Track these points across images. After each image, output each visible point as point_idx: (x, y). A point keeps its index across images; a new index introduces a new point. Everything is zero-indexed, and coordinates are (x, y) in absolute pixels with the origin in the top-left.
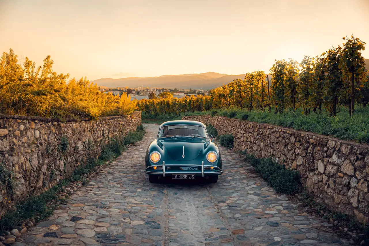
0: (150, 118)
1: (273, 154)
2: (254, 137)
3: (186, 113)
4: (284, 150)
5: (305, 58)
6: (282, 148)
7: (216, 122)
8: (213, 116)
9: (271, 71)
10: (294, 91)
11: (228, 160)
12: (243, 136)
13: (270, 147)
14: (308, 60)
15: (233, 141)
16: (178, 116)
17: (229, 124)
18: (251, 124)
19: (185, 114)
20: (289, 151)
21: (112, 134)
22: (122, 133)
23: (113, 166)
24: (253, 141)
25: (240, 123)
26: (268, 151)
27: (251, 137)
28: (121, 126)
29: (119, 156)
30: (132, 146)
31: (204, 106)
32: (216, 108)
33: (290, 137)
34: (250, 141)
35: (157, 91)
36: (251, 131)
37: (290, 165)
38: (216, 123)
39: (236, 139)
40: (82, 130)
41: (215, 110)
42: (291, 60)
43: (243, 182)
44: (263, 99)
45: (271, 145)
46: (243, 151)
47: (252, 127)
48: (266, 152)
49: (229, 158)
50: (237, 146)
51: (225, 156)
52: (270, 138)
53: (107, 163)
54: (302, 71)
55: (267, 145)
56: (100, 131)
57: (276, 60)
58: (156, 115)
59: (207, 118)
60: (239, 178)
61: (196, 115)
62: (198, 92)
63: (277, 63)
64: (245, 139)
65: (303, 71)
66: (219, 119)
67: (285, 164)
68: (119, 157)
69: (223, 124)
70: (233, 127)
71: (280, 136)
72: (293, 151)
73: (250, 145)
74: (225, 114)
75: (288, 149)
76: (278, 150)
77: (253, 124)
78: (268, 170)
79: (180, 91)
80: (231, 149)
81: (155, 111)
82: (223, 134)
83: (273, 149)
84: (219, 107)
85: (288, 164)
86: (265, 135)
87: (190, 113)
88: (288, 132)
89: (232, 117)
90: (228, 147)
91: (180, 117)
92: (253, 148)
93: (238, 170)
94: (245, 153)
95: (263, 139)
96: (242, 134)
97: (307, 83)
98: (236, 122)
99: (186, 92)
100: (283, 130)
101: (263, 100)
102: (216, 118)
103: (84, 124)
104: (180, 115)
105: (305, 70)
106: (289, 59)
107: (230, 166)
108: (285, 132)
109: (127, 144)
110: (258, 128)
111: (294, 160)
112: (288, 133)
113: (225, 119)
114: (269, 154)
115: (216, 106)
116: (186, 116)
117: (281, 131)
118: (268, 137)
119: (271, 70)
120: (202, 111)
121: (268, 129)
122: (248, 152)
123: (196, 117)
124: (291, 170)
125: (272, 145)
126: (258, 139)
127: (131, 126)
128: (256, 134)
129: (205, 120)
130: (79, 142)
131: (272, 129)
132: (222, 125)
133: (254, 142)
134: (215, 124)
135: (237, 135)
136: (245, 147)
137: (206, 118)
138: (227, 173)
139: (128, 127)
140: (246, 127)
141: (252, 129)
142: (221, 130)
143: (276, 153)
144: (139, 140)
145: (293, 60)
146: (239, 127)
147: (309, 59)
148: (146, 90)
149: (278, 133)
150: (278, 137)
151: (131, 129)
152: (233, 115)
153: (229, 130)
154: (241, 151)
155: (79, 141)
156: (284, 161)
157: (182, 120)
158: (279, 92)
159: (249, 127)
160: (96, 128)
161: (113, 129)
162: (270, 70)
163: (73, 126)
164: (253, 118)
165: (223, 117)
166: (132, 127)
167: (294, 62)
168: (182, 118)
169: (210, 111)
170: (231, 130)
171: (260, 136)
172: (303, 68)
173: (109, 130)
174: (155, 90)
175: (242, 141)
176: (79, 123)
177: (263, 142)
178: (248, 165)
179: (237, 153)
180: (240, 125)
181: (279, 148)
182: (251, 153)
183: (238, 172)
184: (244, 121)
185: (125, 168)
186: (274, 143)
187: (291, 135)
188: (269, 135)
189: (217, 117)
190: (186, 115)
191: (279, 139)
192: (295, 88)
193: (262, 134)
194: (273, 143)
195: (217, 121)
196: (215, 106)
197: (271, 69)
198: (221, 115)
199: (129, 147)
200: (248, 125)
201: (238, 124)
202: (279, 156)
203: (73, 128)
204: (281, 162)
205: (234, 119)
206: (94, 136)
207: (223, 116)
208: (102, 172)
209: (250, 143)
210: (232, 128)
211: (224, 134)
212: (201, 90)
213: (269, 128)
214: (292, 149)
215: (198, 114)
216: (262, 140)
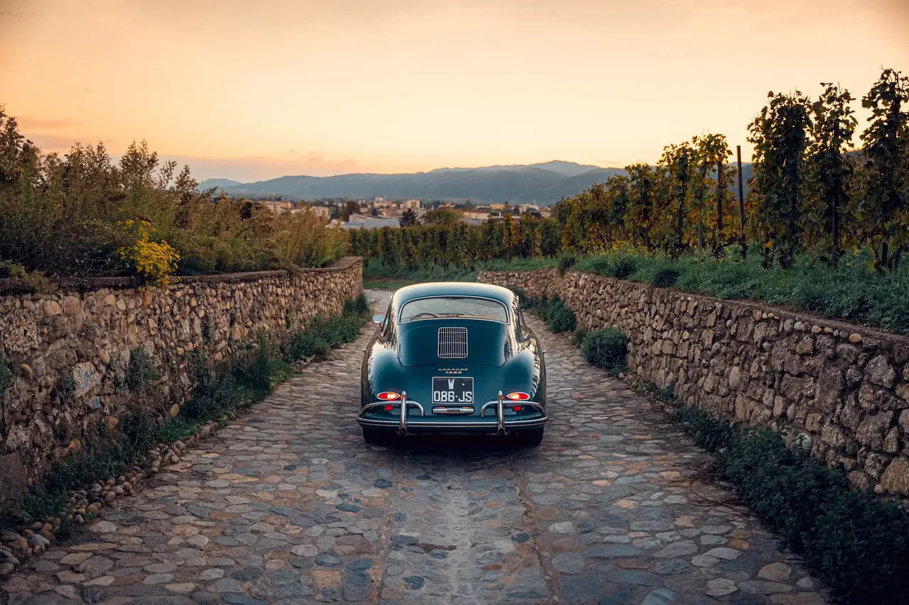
0: (394, 275)
1: (784, 415)
2: (703, 344)
3: (490, 263)
4: (839, 407)
5: (886, 79)
6: (830, 401)
7: (572, 289)
8: (562, 273)
9: (752, 131)
10: (836, 193)
11: (613, 419)
12: (661, 338)
13: (771, 386)
14: (894, 84)
15: (625, 352)
16: (467, 273)
17: (612, 297)
18: (688, 302)
19: (486, 266)
20: (863, 414)
21: (247, 327)
22: (288, 322)
23: (223, 440)
24: (697, 357)
25: (650, 295)
26: (760, 401)
27: (690, 345)
28: (283, 301)
29: (260, 399)
30: (316, 361)
31: (539, 244)
32: (572, 251)
33: (867, 361)
34: (687, 358)
35: (423, 208)
36: (690, 325)
37: (874, 473)
38: (573, 294)
39: (635, 344)
40: (97, 321)
41: (570, 256)
42: (827, 87)
43: (678, 528)
44: (719, 221)
45: (775, 380)
46: (664, 387)
47: (695, 313)
48: (752, 403)
49: (617, 413)
50: (640, 368)
51: (602, 402)
52: (770, 355)
53: (207, 429)
54: (873, 121)
55: (758, 379)
56: (192, 321)
57: (771, 94)
58: (411, 268)
59: (546, 278)
60: (661, 503)
61: (516, 268)
62: (525, 210)
63: (774, 104)
64: (668, 349)
65: (876, 124)
66: (581, 282)
67: (848, 462)
68: (261, 406)
69: (595, 295)
70: (626, 306)
71: (816, 352)
72: (886, 417)
73: (686, 371)
74: (599, 268)
75: (858, 406)
76: (810, 402)
77: (696, 299)
78: (780, 487)
79: (479, 209)
80: (621, 375)
81: (407, 258)
82: (592, 326)
83: (783, 395)
84: (582, 247)
85: (859, 467)
86: (746, 342)
87: (499, 263)
88: (856, 337)
89: (622, 276)
90: (609, 368)
91: (472, 274)
92: (696, 382)
93: (653, 465)
94: (669, 395)
95: (736, 354)
96: (658, 331)
97: (891, 163)
98: (636, 293)
99: (495, 210)
100: (827, 330)
101: (720, 225)
102: (573, 278)
103: (110, 299)
104: (473, 269)
105: (884, 118)
106: (823, 84)
107: (622, 446)
108: (838, 337)
109: (303, 357)
110: (719, 317)
111: (894, 455)
112: (854, 341)
113: (599, 283)
114: (767, 412)
115: (573, 243)
116: (489, 270)
117: (822, 333)
118: (762, 350)
119: (751, 128)
120: (533, 258)
121: (759, 321)
122: (680, 392)
123: (516, 275)
124: (880, 495)
125: (781, 380)
126: (718, 351)
127: (323, 301)
128: (708, 336)
129: (540, 282)
130: (81, 365)
131: (778, 322)
132: (592, 300)
133: (704, 361)
134: (570, 295)
135: (640, 332)
136: (667, 373)
137: (543, 275)
138: (616, 479)
139: (311, 304)
140: (672, 310)
141: (693, 316)
142: (587, 313)
143: (800, 414)
144: (346, 342)
145: (836, 89)
146: (646, 310)
147: (897, 80)
148: (395, 205)
149: (807, 339)
150: (808, 354)
151: (325, 308)
152: (624, 271)
153: (614, 316)
154: (653, 387)
155: (79, 362)
156: (842, 450)
157: (480, 282)
158: (780, 195)
159: (683, 308)
160: (172, 313)
161: (252, 311)
162: (749, 127)
163: (43, 308)
164: (694, 281)
165: (592, 275)
166: (325, 304)
167: (838, 95)
168: (479, 278)
169: (554, 259)
170: (619, 315)
171: (728, 344)
172: (878, 112)
173: (232, 315)
174: (418, 205)
175: (657, 352)
176: (82, 298)
177: (738, 365)
178: (683, 442)
179: (640, 393)
180: (649, 303)
181: (812, 397)
182: (691, 398)
183: (653, 475)
184: (663, 291)
185: (262, 452)
186: (787, 376)
187: (872, 352)
188: (765, 344)
189: (575, 275)
190: (488, 267)
191: (810, 362)
192: (839, 184)
193: (733, 337)
194: (782, 373)
195: (576, 286)
196: (569, 245)
197: (752, 124)
198: (587, 271)
199: (306, 367)
200: (679, 302)
201: (642, 300)
202: (816, 427)
203: (46, 316)
204: (826, 450)
205: (627, 281)
206: (163, 337)
207: (593, 273)
208: (172, 468)
209: (685, 364)
210: (624, 311)
211: (597, 326)
212: (532, 204)
213: (762, 320)
214: (877, 409)
215: (523, 265)
216: (736, 360)
